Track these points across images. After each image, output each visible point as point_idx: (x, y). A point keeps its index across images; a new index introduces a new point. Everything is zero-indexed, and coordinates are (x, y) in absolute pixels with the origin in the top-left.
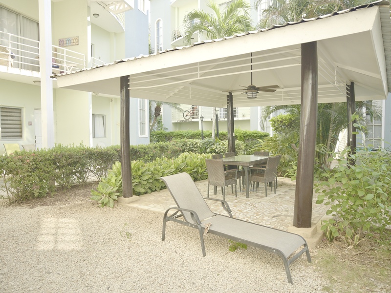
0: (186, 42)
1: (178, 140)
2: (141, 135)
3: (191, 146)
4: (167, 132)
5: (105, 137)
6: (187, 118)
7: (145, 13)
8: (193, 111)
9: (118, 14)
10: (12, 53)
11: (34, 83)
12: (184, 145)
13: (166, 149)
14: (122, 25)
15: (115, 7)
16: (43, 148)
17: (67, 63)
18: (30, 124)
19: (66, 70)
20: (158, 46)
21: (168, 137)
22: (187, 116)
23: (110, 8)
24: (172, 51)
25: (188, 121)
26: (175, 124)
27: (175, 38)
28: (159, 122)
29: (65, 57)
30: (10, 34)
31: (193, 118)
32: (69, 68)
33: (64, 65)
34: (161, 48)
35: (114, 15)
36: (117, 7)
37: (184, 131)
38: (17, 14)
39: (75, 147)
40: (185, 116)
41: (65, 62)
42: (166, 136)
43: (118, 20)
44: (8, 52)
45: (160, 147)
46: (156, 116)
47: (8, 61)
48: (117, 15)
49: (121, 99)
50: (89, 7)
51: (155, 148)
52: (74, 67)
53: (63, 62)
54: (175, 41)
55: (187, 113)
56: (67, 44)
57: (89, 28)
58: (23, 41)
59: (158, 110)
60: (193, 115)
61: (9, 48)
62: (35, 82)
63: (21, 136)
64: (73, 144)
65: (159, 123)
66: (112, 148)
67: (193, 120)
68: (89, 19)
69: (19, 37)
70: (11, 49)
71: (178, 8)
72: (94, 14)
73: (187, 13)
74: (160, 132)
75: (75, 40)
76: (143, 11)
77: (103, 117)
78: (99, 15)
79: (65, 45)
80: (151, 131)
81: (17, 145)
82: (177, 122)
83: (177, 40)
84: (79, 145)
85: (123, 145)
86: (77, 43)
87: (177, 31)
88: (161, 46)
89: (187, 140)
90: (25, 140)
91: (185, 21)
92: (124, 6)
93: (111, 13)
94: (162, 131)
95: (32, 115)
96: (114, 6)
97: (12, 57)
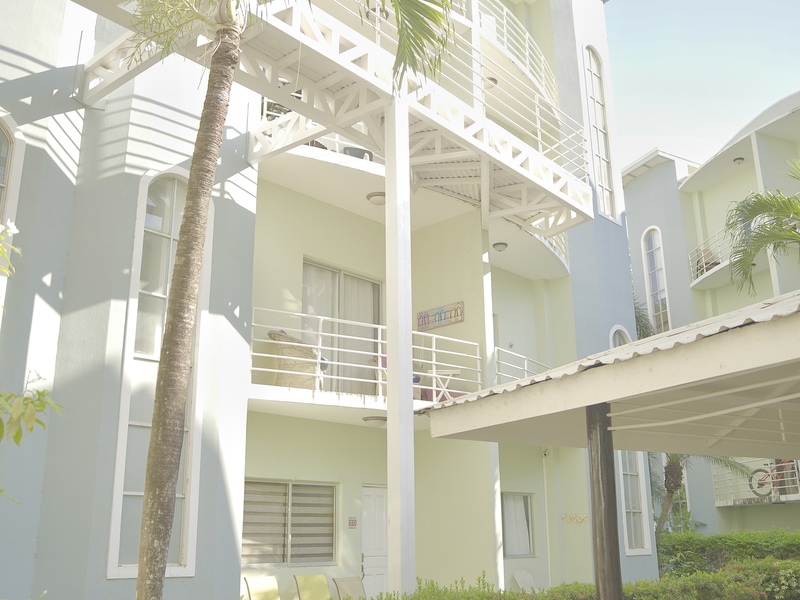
0: (738, 277)
1: (749, 563)
2: (631, 547)
3: (794, 585)
4: (705, 535)
5: (532, 554)
6: (763, 491)
7: (618, 220)
8: (779, 469)
9: (551, 236)
10: (322, 359)
11: (364, 423)
12: (768, 580)
13: (718, 595)
14: (562, 258)
15: (547, 221)
16: (391, 592)
17: (438, 367)
18: (353, 523)
19: (437, 386)
20: (655, 296)
21: (711, 553)
22: (761, 485)
23: (534, 224)
24: (740, 326)
25: (766, 501)
26: (727, 511)
27: (700, 270)
28: (678, 507)
29: (434, 355)
30: (322, 318)
31: (783, 492)
32: (444, 381)
33: (433, 374)
34: (664, 300)
35: (543, 240)
36: (551, 220)
37: (759, 532)
38: (335, 271)
39: (467, 588)
40: (755, 486)
41: (434, 367)
42: (703, 550)
43: (552, 249)
44: (315, 357)
45: (698, 588)
46: (671, 491)
47: (314, 378)
48: (550, 239)
49: (591, 459)
50: (485, 232)
51: (685, 590)
52: (454, 376)
53: (430, 367)
54: (701, 278)
55: (761, 475)
56: (437, 323)
57: (487, 279)
58: (343, 329)
59: (673, 472)
60: (782, 483)
61: (319, 347)
62: (366, 419)
63: (330, 555)
64: (463, 582)
65: (676, 509)
66: (563, 593)
67: (783, 498)
68: (485, 258)
69: (337, 320)
70: (322, 350)
71: (700, 194)
72: (494, 245)
73: (734, 206)
74: (682, 535)
75: (456, 310)
76: (611, 218)
77: (525, 499)
78: (506, 245)
79: (432, 326)
80: (658, 533)
81: (321, 578)
82: (731, 503)
83: (706, 274)
84: (475, 585)
85: (604, 589)
86: (459, 318)
87: (705, 251)
88: (665, 295)
89: (777, 563)
90: (340, 563)
91: (730, 226)
92: (569, 215)
93: (537, 236)
94: (690, 533)
95: (358, 502)
96: (543, 220)
97: (323, 367)
